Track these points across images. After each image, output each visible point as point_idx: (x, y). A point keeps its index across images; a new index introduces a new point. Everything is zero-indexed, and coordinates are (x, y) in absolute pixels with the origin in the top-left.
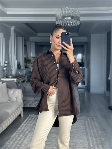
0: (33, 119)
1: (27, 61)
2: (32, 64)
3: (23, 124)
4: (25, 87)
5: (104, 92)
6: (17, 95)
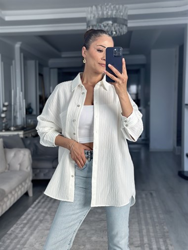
3: (30, 209)
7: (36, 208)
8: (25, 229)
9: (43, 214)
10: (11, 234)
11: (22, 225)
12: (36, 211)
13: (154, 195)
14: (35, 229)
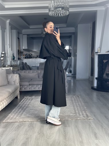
0: (28, 99)
1: (20, 52)
2: (24, 56)
3: (20, 103)
4: (20, 74)
5: (88, 77)
6: (15, 79)
7: (23, 103)
8: (20, 110)
9: (27, 105)
10: (14, 112)
11: (18, 109)
12: (23, 104)
13: (79, 96)
14: (25, 110)
